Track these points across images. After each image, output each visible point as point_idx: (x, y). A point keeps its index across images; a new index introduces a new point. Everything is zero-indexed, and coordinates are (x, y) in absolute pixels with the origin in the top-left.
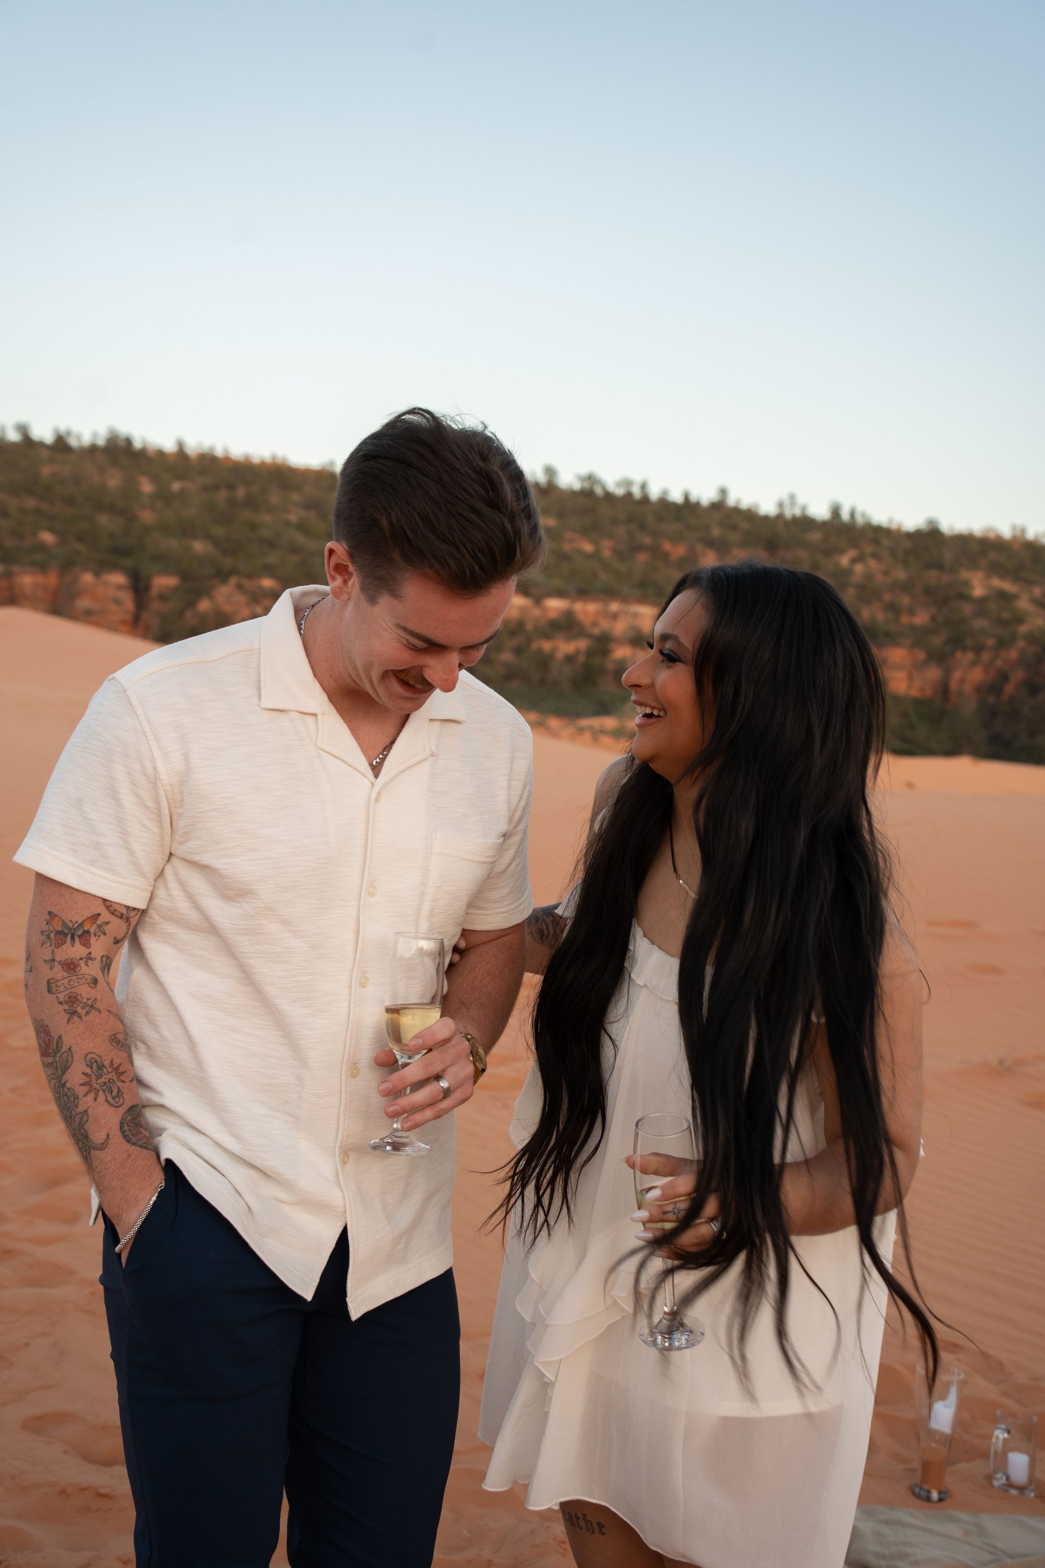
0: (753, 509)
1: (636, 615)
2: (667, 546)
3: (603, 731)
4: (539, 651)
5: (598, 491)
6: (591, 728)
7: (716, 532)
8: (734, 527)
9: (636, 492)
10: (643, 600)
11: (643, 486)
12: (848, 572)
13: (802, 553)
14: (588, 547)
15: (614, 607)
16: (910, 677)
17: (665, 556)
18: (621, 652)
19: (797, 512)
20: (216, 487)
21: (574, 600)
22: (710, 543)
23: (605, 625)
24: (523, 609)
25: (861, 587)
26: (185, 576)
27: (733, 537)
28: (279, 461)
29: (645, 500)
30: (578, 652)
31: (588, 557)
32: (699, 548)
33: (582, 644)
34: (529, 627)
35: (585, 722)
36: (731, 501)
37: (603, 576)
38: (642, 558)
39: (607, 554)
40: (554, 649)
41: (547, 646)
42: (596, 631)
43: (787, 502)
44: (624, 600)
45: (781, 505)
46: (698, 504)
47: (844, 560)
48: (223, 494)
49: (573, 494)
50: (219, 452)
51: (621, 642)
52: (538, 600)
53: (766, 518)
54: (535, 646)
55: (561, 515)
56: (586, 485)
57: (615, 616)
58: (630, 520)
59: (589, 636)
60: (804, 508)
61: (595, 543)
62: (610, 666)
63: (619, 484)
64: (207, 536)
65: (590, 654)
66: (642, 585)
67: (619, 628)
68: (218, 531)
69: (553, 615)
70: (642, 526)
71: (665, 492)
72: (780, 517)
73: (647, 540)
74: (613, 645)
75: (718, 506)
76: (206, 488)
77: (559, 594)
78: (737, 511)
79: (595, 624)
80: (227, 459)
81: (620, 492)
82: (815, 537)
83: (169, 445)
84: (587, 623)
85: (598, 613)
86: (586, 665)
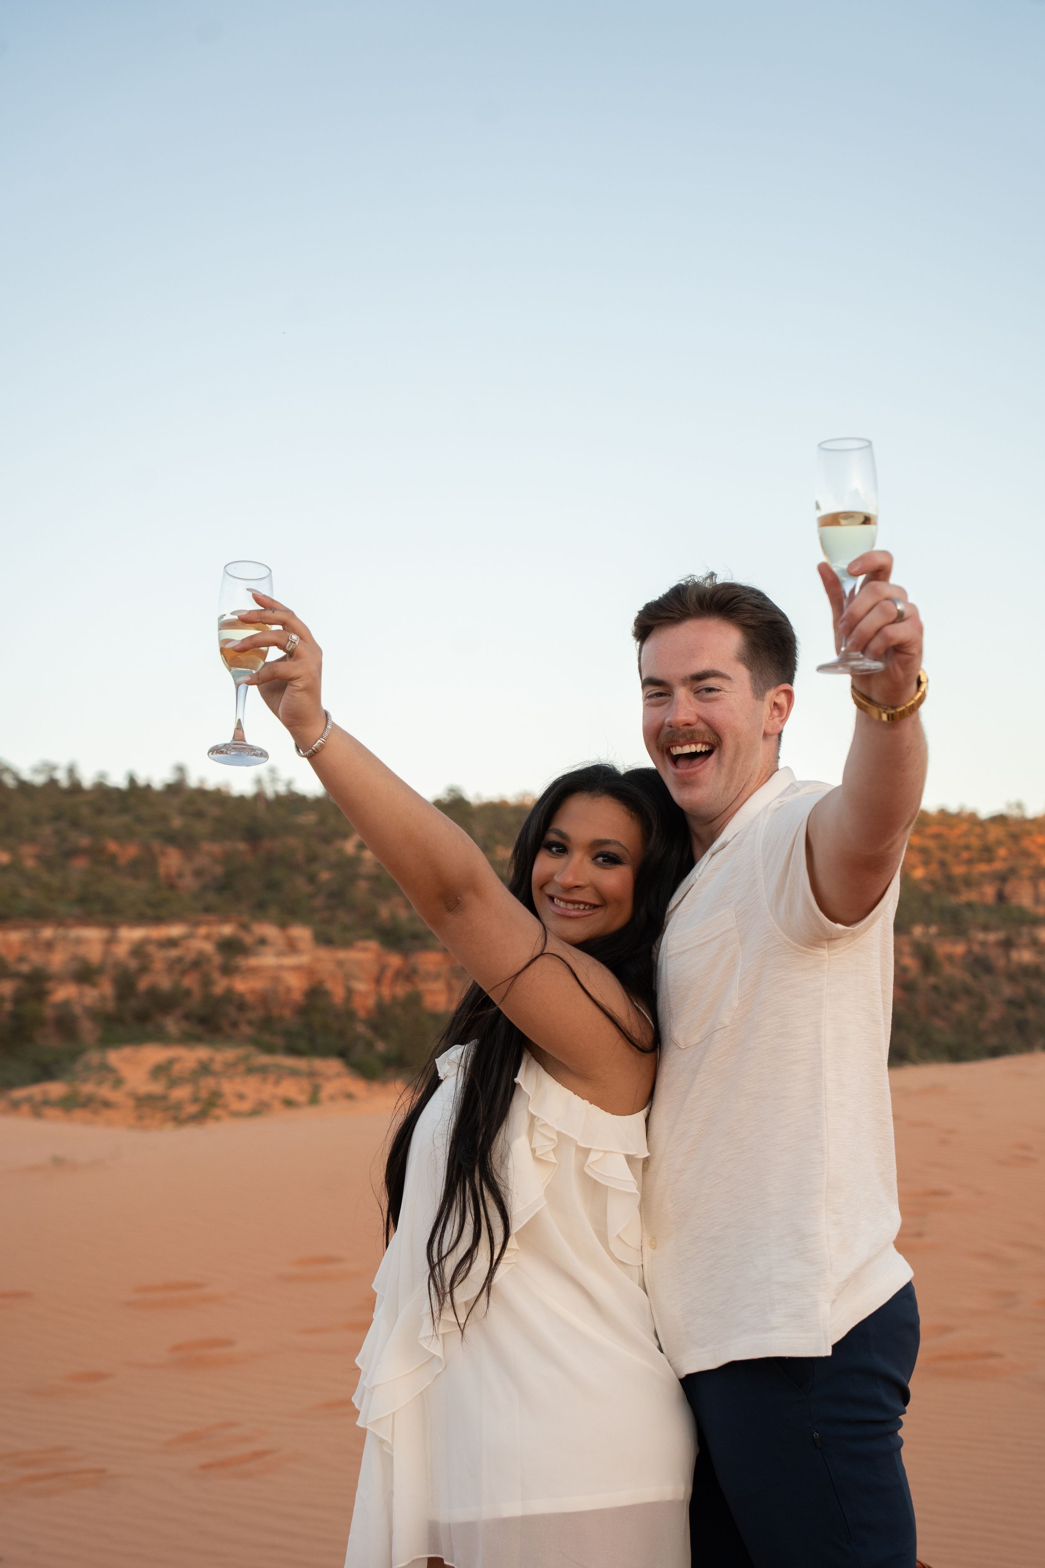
0: (223, 789)
1: (79, 941)
2: (112, 846)
3: (47, 1103)
6: (29, 1100)
7: (177, 822)
8: (199, 815)
9: (62, 777)
10: (85, 921)
11: (71, 771)
12: (356, 861)
13: (293, 841)
15: (47, 933)
16: (450, 988)
17: (112, 860)
18: (63, 993)
19: (282, 789)
22: (171, 838)
23: (36, 958)
25: (375, 879)
27: (201, 828)
29: (76, 788)
32: (156, 845)
35: (19, 1094)
36: (193, 782)
37: (27, 893)
38: (80, 864)
39: (30, 863)
42: (25, 968)
43: (266, 777)
44: (60, 922)
45: (259, 781)
46: (148, 787)
47: (349, 846)
51: (60, 979)
53: (241, 800)
57: (49, 946)
58: (57, 817)
59: (17, 975)
60: (289, 783)
61: (12, 850)
62: (48, 1013)
63: (36, 771)
65: (18, 999)
66: (82, 900)
67: (58, 960)
70: (75, 824)
71: (103, 775)
72: (259, 796)
73: (85, 841)
74: (50, 985)
75: (176, 789)
78: (201, 792)
79: (21, 959)
81: (39, 780)
82: (309, 819)
84: (10, 958)
85: (24, 943)
86: (15, 1016)
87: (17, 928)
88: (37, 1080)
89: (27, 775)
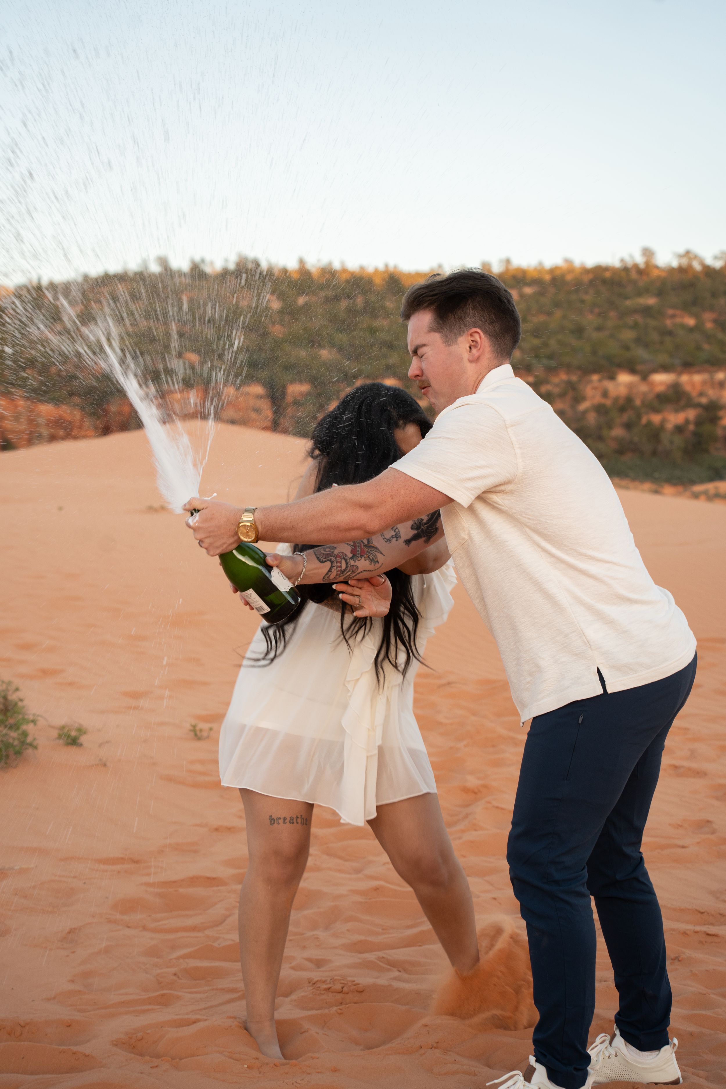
4: (649, 424)
5: (697, 266)
6: (706, 493)
14: (691, 322)
20: (337, 298)
21: (680, 373)
23: (712, 393)
24: (630, 386)
26: (315, 381)
28: (391, 268)
30: (687, 422)
31: (691, 330)
33: (691, 414)
34: (638, 402)
35: (698, 488)
37: (706, 347)
39: (709, 325)
40: (664, 421)
41: (656, 419)
42: (704, 400)
48: (344, 304)
49: (671, 271)
50: (337, 266)
52: (645, 377)
54: (644, 420)
55: (660, 293)
56: (684, 262)
57: (722, 385)
59: (699, 405)
61: (696, 316)
63: (716, 258)
64: (333, 345)
65: (699, 422)
68: (342, 338)
69: (660, 389)
74: (721, 413)
76: (327, 300)
77: (665, 368)
79: (701, 394)
80: (344, 271)
83: (292, 265)
84: (694, 394)
85: (704, 383)
86: (696, 434)
87: (699, 372)
88: (711, 479)
89: (709, 261)
